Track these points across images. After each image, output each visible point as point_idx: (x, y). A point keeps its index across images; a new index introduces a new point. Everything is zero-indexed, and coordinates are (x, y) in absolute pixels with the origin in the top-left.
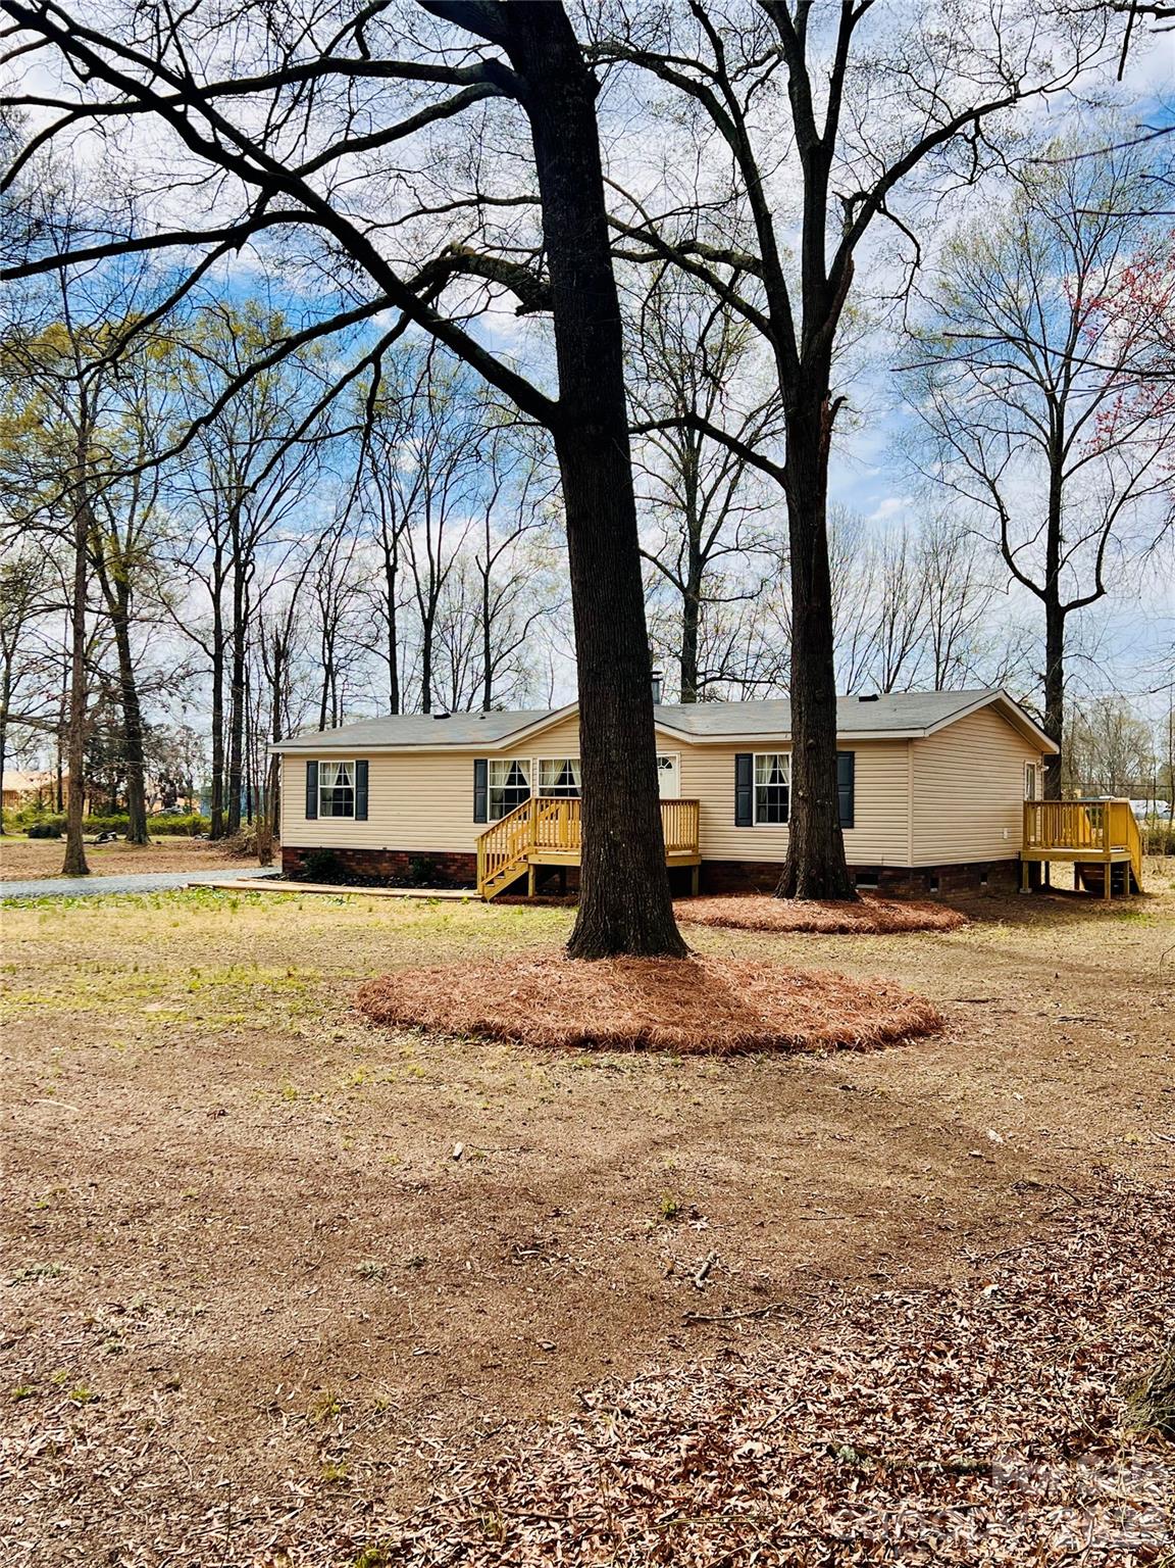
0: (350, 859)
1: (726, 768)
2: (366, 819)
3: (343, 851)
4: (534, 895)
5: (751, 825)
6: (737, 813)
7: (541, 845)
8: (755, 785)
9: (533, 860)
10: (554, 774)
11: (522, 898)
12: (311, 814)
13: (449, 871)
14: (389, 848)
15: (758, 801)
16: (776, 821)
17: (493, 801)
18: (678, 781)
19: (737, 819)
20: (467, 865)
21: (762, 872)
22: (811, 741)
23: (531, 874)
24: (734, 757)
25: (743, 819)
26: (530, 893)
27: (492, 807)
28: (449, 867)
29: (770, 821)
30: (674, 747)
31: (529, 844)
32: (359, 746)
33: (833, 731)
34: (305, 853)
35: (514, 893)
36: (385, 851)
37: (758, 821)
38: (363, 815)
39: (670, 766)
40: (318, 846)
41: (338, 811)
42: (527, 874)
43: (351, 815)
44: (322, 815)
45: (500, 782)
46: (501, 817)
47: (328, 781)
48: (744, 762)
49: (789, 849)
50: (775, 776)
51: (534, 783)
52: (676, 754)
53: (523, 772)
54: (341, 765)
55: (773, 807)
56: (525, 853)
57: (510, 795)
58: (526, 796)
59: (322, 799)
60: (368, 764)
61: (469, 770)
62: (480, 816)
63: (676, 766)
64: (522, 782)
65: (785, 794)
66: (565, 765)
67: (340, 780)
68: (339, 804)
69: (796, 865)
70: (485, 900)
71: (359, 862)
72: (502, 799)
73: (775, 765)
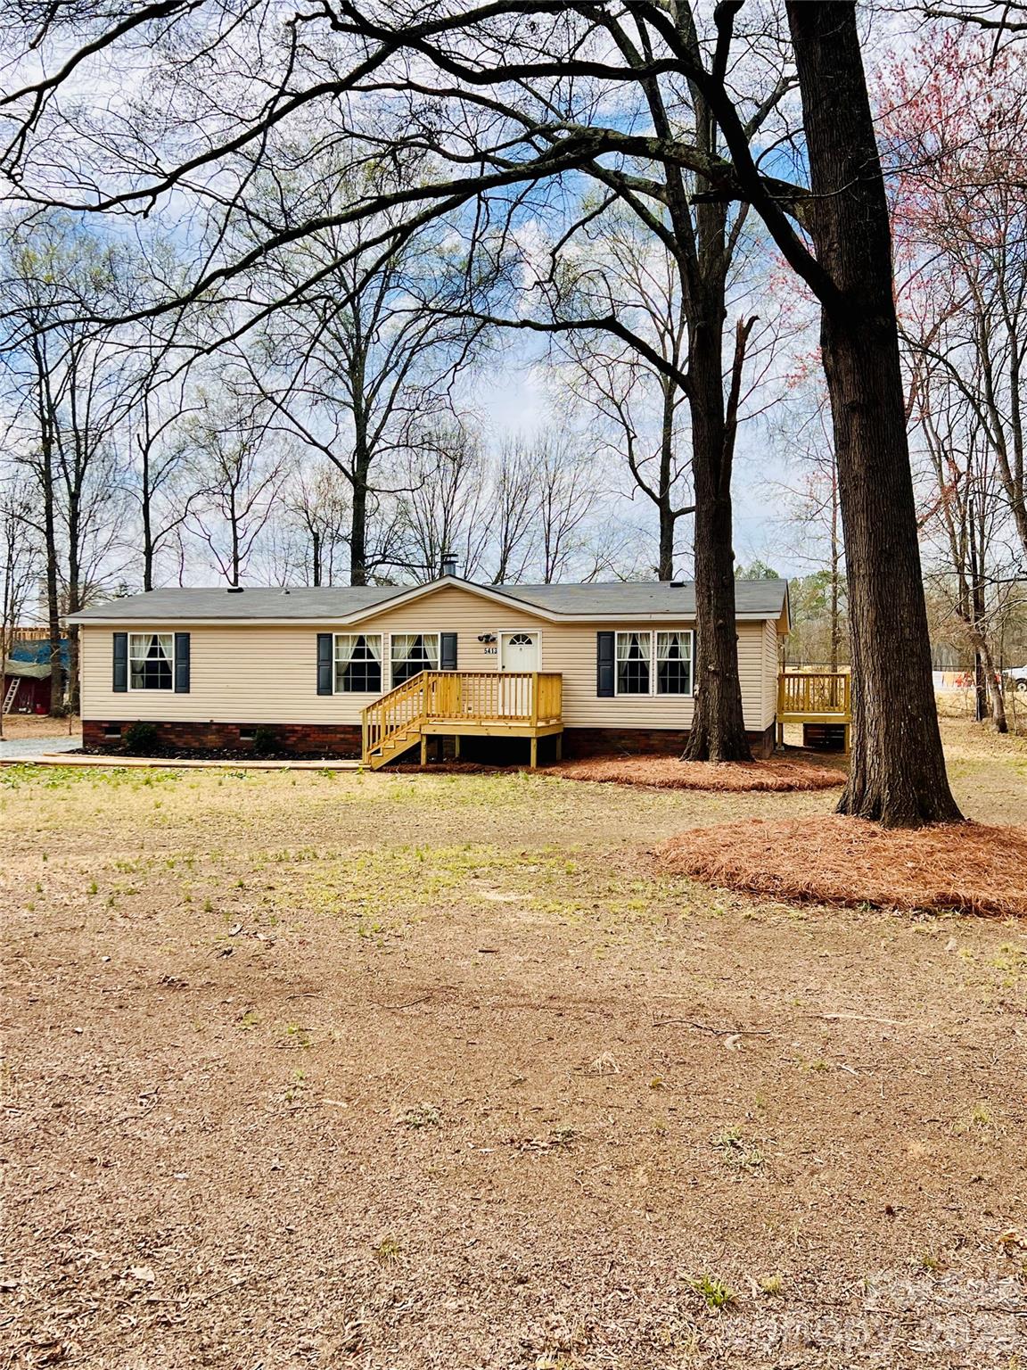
0: (167, 731)
1: (588, 646)
2: (188, 692)
3: (160, 724)
4: (428, 762)
5: (613, 696)
6: (598, 685)
7: (433, 716)
8: (616, 659)
9: (428, 730)
10: (406, 648)
11: (415, 767)
12: (119, 686)
13: (288, 742)
14: (216, 721)
15: (619, 675)
16: (637, 692)
17: (338, 674)
18: (539, 656)
19: (598, 691)
20: (309, 735)
21: (623, 738)
22: (721, 621)
23: (424, 744)
24: (595, 635)
25: (605, 690)
26: (423, 761)
27: (338, 680)
28: (288, 738)
29: (630, 692)
30: (534, 624)
31: (420, 716)
32: (181, 618)
33: (733, 612)
34: (114, 727)
35: (406, 762)
36: (212, 723)
37: (619, 692)
38: (184, 687)
39: (529, 642)
40: (135, 719)
41: (151, 684)
42: (419, 744)
43: (171, 688)
44: (133, 687)
45: (344, 654)
46: (347, 689)
47: (140, 654)
48: (606, 641)
49: (696, 715)
50: (634, 653)
51: (385, 658)
52: (537, 631)
53: (371, 646)
54: (155, 637)
55: (635, 680)
56: (417, 724)
57: (357, 668)
58: (375, 669)
59: (133, 671)
60: (191, 636)
61: (310, 645)
62: (324, 689)
63: (537, 642)
64: (370, 656)
65: (644, 668)
66: (419, 640)
67: (152, 653)
68: (155, 676)
69: (706, 732)
70: (372, 770)
71: (179, 735)
72: (347, 673)
73: (635, 642)
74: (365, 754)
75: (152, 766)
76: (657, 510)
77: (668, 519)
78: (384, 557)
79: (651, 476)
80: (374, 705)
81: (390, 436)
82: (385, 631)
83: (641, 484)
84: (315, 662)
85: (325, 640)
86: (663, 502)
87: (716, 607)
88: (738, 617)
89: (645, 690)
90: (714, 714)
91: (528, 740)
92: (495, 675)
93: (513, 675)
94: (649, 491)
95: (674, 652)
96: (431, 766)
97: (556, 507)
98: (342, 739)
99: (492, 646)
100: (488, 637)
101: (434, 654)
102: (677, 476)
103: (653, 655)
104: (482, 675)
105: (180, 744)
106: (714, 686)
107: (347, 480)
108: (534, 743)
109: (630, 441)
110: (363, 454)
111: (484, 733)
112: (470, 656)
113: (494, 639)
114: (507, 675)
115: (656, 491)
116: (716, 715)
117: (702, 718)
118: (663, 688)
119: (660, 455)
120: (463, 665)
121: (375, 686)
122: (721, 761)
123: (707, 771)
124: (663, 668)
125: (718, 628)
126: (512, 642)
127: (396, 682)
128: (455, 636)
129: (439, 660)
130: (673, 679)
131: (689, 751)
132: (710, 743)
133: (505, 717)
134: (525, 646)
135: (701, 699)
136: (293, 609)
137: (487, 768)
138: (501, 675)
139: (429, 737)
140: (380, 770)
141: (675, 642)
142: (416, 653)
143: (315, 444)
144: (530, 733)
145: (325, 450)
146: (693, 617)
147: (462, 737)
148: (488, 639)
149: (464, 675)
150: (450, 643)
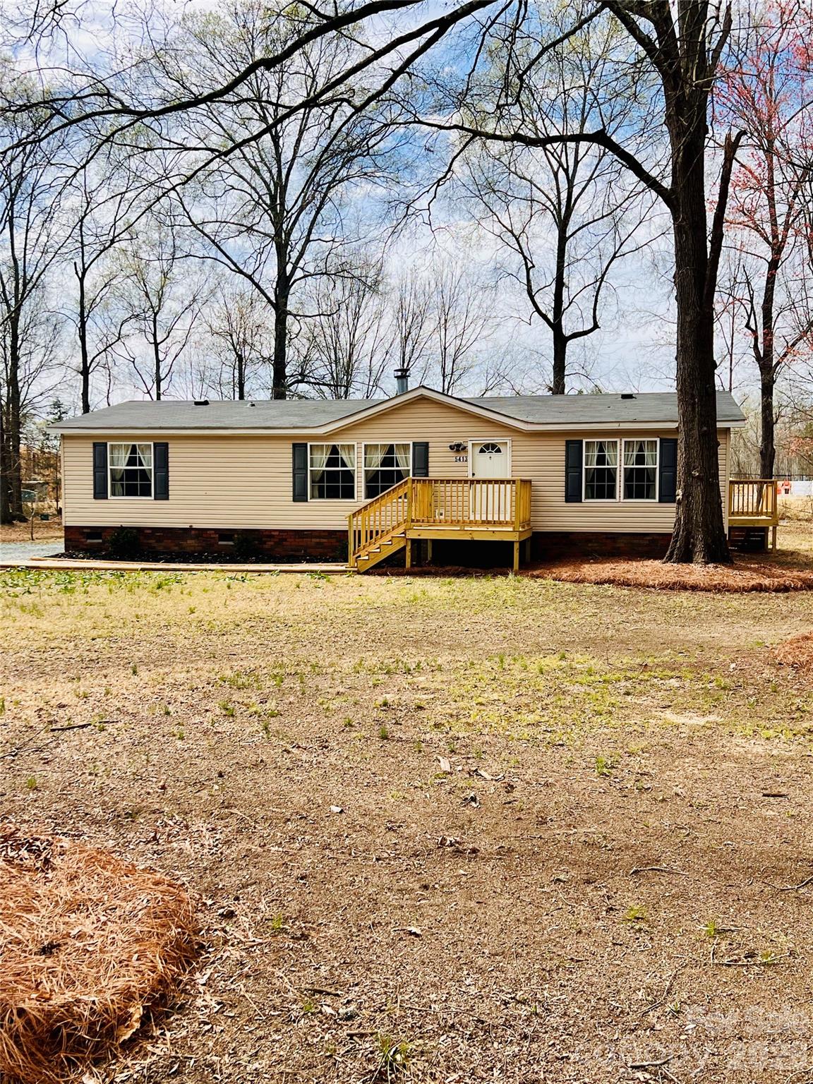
0: (148, 536)
1: (556, 455)
2: (167, 499)
3: (140, 530)
4: (412, 566)
5: (581, 501)
6: (566, 491)
7: (418, 521)
8: (584, 466)
9: (412, 535)
10: (378, 456)
11: (400, 570)
12: (100, 493)
13: (266, 546)
14: (195, 526)
15: (586, 481)
16: (603, 498)
17: (313, 481)
18: (509, 463)
19: (566, 496)
20: (285, 540)
21: (590, 541)
22: (705, 428)
23: (408, 548)
24: (564, 443)
25: (572, 495)
26: (408, 564)
27: (312, 487)
28: (265, 543)
29: (598, 498)
30: (504, 434)
31: (405, 522)
32: (161, 428)
33: (715, 421)
34: (95, 532)
35: (390, 566)
36: (191, 529)
37: (586, 498)
38: (163, 494)
39: (499, 451)
40: (118, 525)
41: (131, 491)
42: (404, 549)
43: (150, 495)
44: (113, 494)
45: (318, 462)
46: (321, 496)
47: (119, 462)
48: (573, 447)
49: (679, 519)
50: (601, 460)
51: (358, 465)
52: (508, 440)
53: (343, 455)
54: (134, 446)
55: (602, 485)
56: (401, 529)
57: (332, 476)
58: (349, 476)
59: (113, 479)
60: (170, 446)
61: (285, 456)
62: (299, 496)
63: (507, 451)
64: (344, 465)
65: (611, 474)
66: (391, 449)
67: (132, 461)
68: (134, 484)
69: (689, 535)
70: (359, 573)
71: (159, 540)
72: (321, 480)
73: (601, 450)
74: (352, 558)
75: (143, 570)
77: (560, 342)
78: (303, 377)
79: (546, 301)
80: (359, 511)
81: (309, 263)
82: (359, 441)
83: (538, 310)
84: (291, 470)
85: (300, 450)
86: (556, 327)
87: (701, 415)
88: (719, 425)
89: (611, 495)
90: (698, 518)
91: (512, 543)
92: (466, 482)
93: (484, 482)
94: (544, 317)
95: (640, 460)
96: (416, 569)
97: (452, 332)
98: (317, 543)
99: (462, 454)
100: (458, 445)
101: (406, 462)
102: (570, 303)
103: (620, 462)
104: (448, 482)
105: (161, 549)
106: (698, 491)
107: (270, 306)
108: (516, 546)
109: (528, 270)
110: (284, 283)
111: (468, 538)
112: (440, 464)
113: (465, 448)
114: (478, 482)
115: (551, 316)
116: (700, 519)
117: (686, 524)
118: (629, 494)
119: (554, 286)
120: (434, 473)
121: (349, 493)
122: (707, 563)
123: (697, 572)
124: (629, 474)
125: (703, 435)
126: (482, 451)
127: (371, 492)
128: (426, 445)
129: (411, 468)
130: (638, 485)
131: (672, 553)
132: (694, 545)
133: (489, 522)
134: (494, 455)
135: (686, 504)
136: (267, 420)
137: (470, 570)
138: (472, 482)
139: (413, 541)
140: (367, 573)
141: (641, 449)
142: (387, 461)
143: (241, 272)
144: (514, 538)
145: (250, 277)
146: (675, 425)
147: (434, 541)
148: (458, 448)
149: (436, 481)
150: (422, 451)
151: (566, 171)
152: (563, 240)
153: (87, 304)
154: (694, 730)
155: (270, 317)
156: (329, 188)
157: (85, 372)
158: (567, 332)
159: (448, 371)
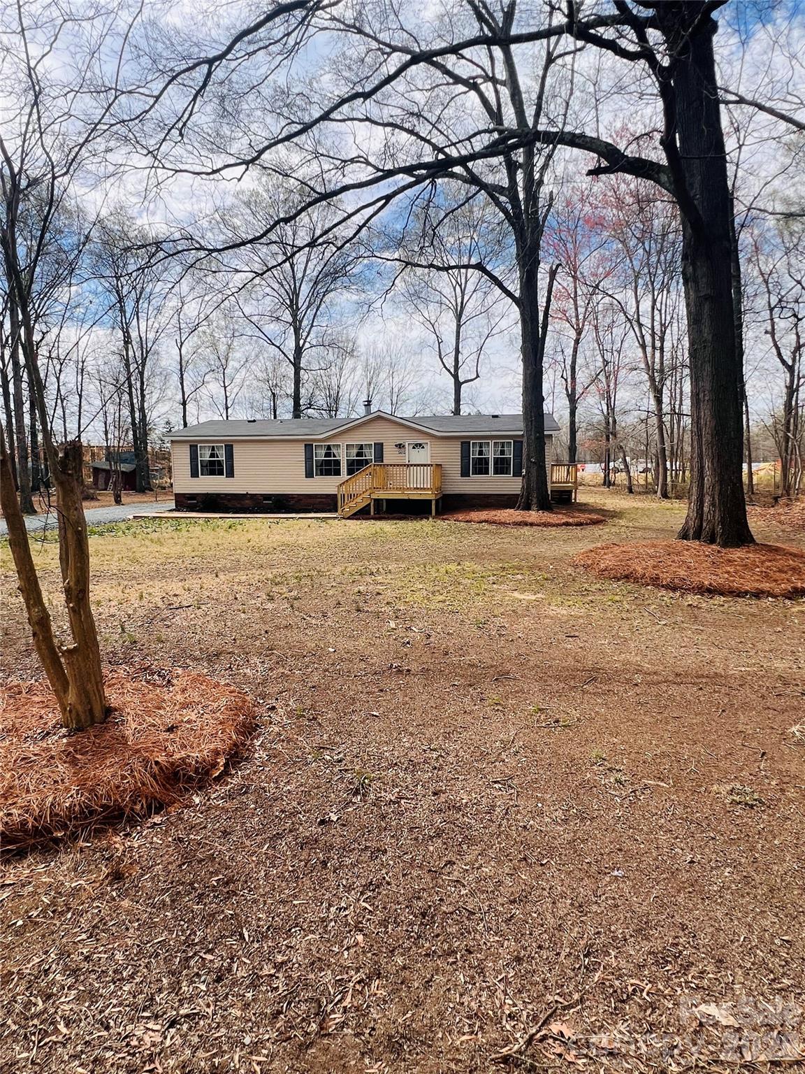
0: (222, 498)
1: (456, 450)
2: (233, 477)
3: (218, 495)
4: (374, 514)
5: (469, 476)
6: (461, 471)
7: (377, 488)
8: (471, 456)
9: (374, 496)
10: (355, 451)
11: (368, 516)
12: (194, 474)
13: (290, 504)
14: (249, 493)
15: (472, 465)
16: (482, 474)
17: (316, 466)
18: (429, 455)
19: (461, 474)
20: (301, 500)
21: (475, 499)
23: (372, 504)
24: (460, 443)
25: (465, 473)
26: (372, 514)
27: (317, 469)
28: (290, 501)
29: (479, 474)
30: (426, 438)
31: (370, 489)
32: (228, 436)
33: (543, 431)
34: (193, 496)
35: (362, 514)
36: (247, 494)
37: (472, 474)
38: (231, 474)
39: (423, 447)
40: (205, 492)
41: (212, 473)
42: (369, 504)
43: (223, 475)
44: (202, 474)
45: (320, 455)
46: (322, 475)
47: (205, 456)
48: (465, 446)
49: (523, 486)
50: (481, 453)
51: (343, 457)
52: (428, 441)
53: (334, 451)
54: (213, 447)
55: (481, 467)
56: (368, 493)
57: (328, 463)
58: (338, 463)
59: (202, 466)
60: (234, 446)
61: (301, 449)
62: (309, 474)
63: (428, 448)
64: (334, 456)
65: (486, 461)
66: (361, 447)
67: (212, 455)
68: (213, 468)
69: (529, 494)
70: (344, 518)
71: (229, 500)
72: (322, 465)
73: (481, 447)
74: (340, 510)
75: (220, 518)
76: (453, 380)
77: (458, 385)
78: (310, 406)
79: (450, 362)
80: (343, 483)
81: (312, 339)
82: (343, 442)
83: (445, 367)
84: (304, 459)
85: (309, 448)
86: (456, 376)
87: (536, 427)
88: (545, 433)
89: (487, 473)
90: (534, 485)
91: (430, 501)
92: (405, 465)
93: (415, 465)
94: (449, 371)
95: (502, 452)
96: (377, 516)
97: (396, 379)
98: (320, 502)
99: (403, 450)
100: (400, 445)
101: (370, 455)
102: (463, 363)
103: (491, 454)
104: (394, 465)
105: (230, 505)
106: (534, 470)
107: (291, 365)
108: (434, 502)
109: (439, 343)
110: (299, 351)
111: (406, 498)
112: (390, 456)
113: (404, 446)
114: (412, 465)
115: (452, 371)
116: (535, 486)
117: (527, 489)
118: (496, 472)
119: (454, 353)
120: (385, 462)
121: (338, 473)
122: (538, 510)
123: (534, 515)
124: (496, 460)
125: (537, 438)
126: (414, 448)
127: (350, 472)
128: (382, 444)
129: (373, 458)
130: (502, 466)
131: (519, 505)
132: (532, 500)
133: (418, 489)
134: (421, 450)
135: (527, 478)
136: (289, 430)
137: (407, 516)
138: (408, 465)
139: (375, 500)
140: (349, 518)
141: (503, 447)
142: (359, 454)
143: (273, 344)
144: (432, 497)
145: (278, 347)
146: (522, 433)
147: (386, 500)
148: (400, 446)
149: (387, 465)
150: (379, 448)
151: (460, 286)
152: (459, 326)
153: (184, 364)
154: (529, 602)
155: (291, 371)
156: (324, 296)
157: (184, 404)
158: (461, 380)
159: (394, 402)
